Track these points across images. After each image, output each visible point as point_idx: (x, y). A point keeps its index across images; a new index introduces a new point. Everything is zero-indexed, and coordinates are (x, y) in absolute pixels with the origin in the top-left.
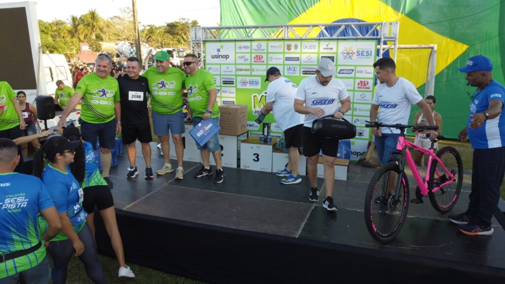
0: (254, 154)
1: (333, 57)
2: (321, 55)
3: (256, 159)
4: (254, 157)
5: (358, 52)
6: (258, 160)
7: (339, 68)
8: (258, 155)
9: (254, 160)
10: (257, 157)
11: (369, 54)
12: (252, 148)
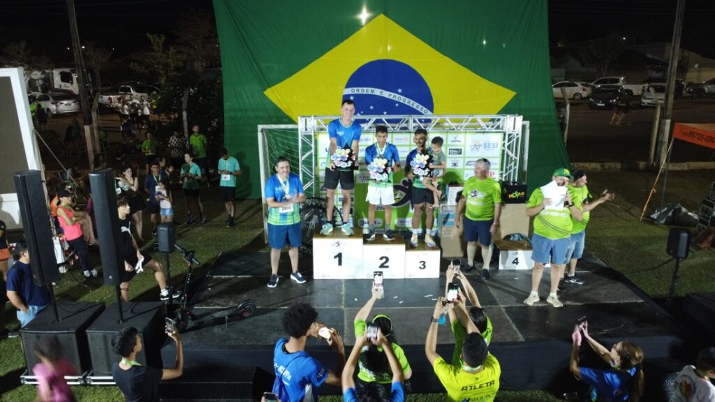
0: (421, 262)
1: (461, 150)
2: (449, 148)
3: (423, 267)
4: (421, 265)
5: (485, 144)
6: (425, 267)
7: (467, 160)
8: (424, 262)
9: (420, 268)
10: (424, 265)
11: (495, 146)
12: (418, 255)
